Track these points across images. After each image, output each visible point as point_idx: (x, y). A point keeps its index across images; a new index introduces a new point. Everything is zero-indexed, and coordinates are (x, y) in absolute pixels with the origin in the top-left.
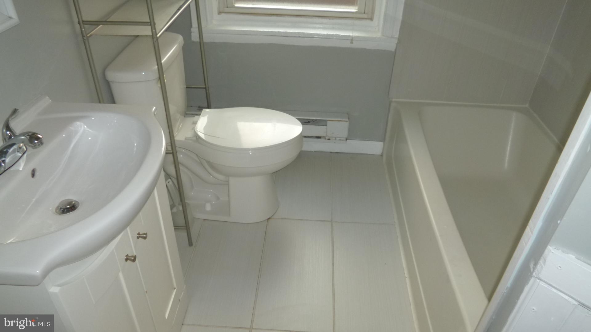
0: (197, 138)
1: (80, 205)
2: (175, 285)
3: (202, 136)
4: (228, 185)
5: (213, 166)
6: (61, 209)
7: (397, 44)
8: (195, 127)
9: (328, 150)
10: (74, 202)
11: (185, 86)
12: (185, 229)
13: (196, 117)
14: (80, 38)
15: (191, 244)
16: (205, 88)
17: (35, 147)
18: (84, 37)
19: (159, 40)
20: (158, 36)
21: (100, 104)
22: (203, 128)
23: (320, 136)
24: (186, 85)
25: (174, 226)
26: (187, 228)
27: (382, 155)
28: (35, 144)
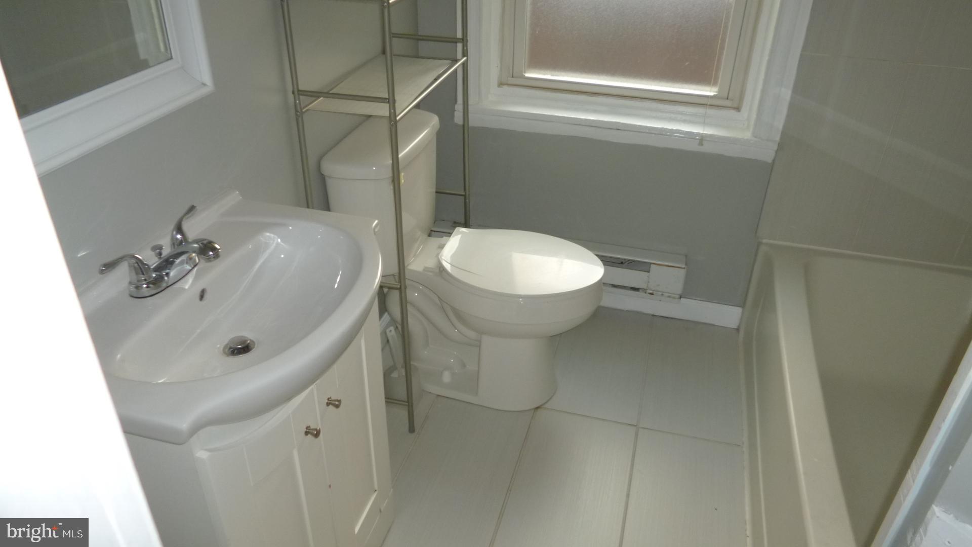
0: (441, 269)
1: (256, 346)
2: (376, 487)
3: (448, 267)
4: (480, 347)
5: (460, 316)
6: (230, 348)
7: (776, 152)
8: (440, 253)
9: (650, 311)
10: (249, 342)
11: (434, 190)
12: (406, 405)
13: (445, 238)
14: (293, 112)
15: (412, 429)
16: (465, 196)
17: (209, 259)
18: (298, 112)
19: (399, 125)
20: (398, 118)
21: (307, 210)
22: (450, 255)
23: (637, 286)
24: (437, 188)
25: (386, 398)
26: (409, 404)
27: (738, 330)
28: (209, 256)
